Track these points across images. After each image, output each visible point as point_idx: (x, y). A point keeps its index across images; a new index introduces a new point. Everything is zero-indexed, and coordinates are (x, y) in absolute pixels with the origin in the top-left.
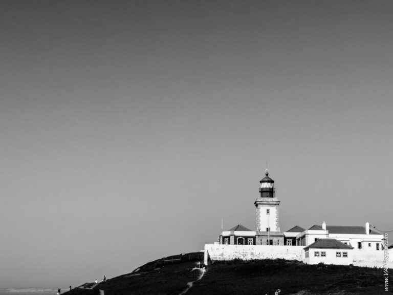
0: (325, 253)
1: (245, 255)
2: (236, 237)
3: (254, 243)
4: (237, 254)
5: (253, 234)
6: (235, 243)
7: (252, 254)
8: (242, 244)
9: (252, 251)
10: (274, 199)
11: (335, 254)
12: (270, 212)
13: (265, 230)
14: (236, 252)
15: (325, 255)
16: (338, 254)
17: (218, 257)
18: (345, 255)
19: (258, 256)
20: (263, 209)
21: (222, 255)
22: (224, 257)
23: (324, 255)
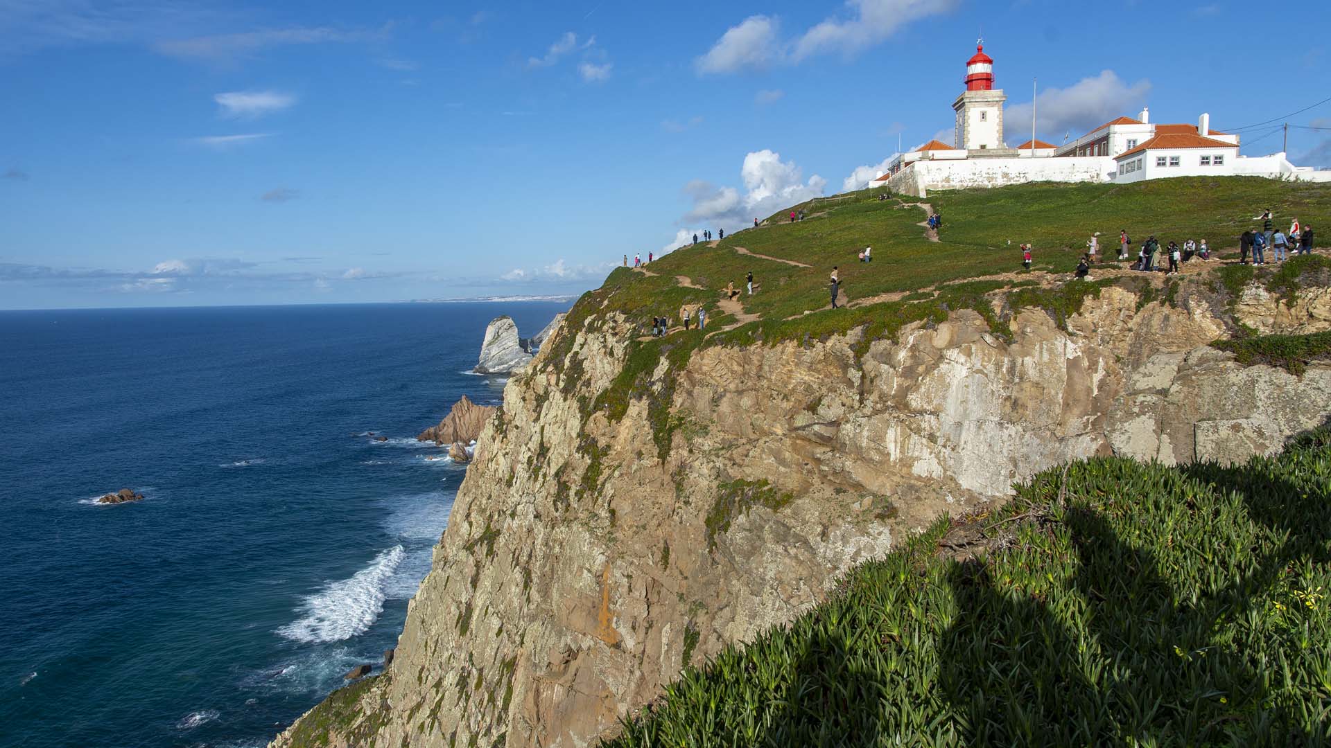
0: (1177, 158)
1: (992, 178)
4: (975, 178)
7: (1005, 175)
9: (1006, 170)
10: (995, 94)
11: (1198, 160)
12: (988, 116)
13: (978, 148)
14: (974, 174)
15: (1177, 164)
17: (940, 184)
18: (1219, 161)
19: (1016, 179)
20: (973, 113)
21: (947, 180)
22: (952, 183)
23: (1175, 162)
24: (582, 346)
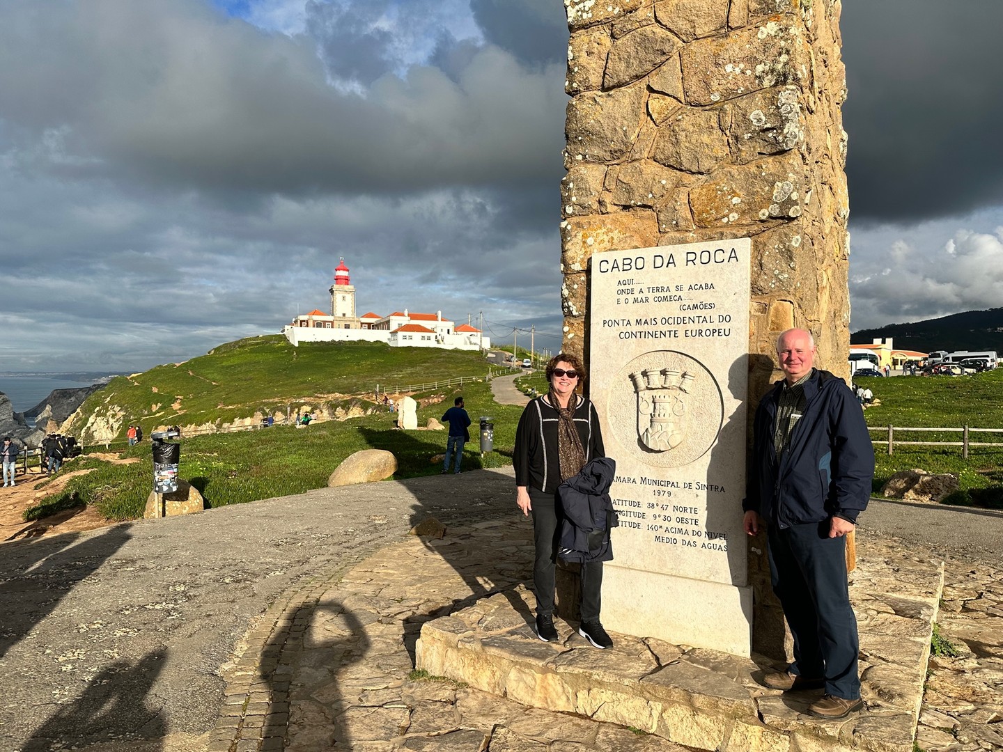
0: (411, 336)
2: (314, 321)
3: (332, 327)
5: (330, 318)
6: (314, 326)
8: (321, 327)
10: (350, 287)
11: (421, 337)
12: (346, 299)
13: (342, 316)
16: (423, 337)
17: (307, 340)
18: (429, 339)
20: (338, 296)
23: (411, 338)
24: (93, 424)
